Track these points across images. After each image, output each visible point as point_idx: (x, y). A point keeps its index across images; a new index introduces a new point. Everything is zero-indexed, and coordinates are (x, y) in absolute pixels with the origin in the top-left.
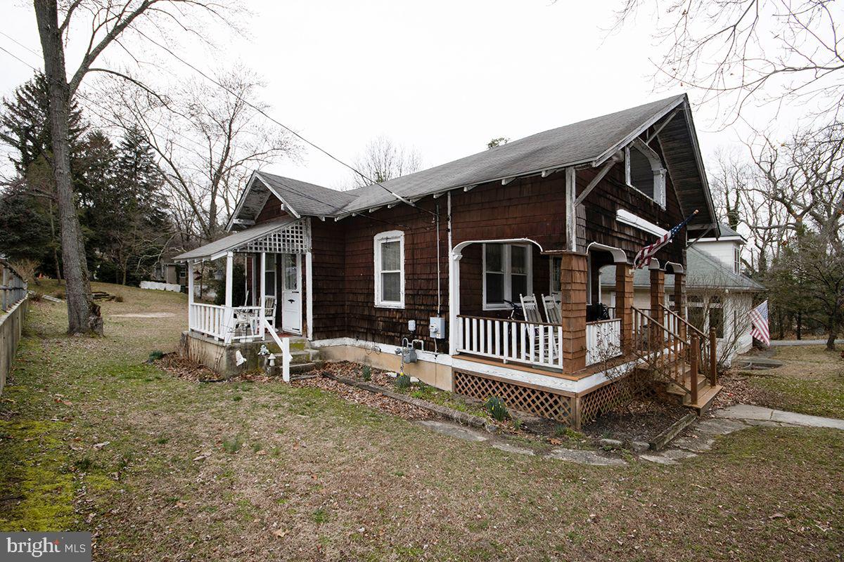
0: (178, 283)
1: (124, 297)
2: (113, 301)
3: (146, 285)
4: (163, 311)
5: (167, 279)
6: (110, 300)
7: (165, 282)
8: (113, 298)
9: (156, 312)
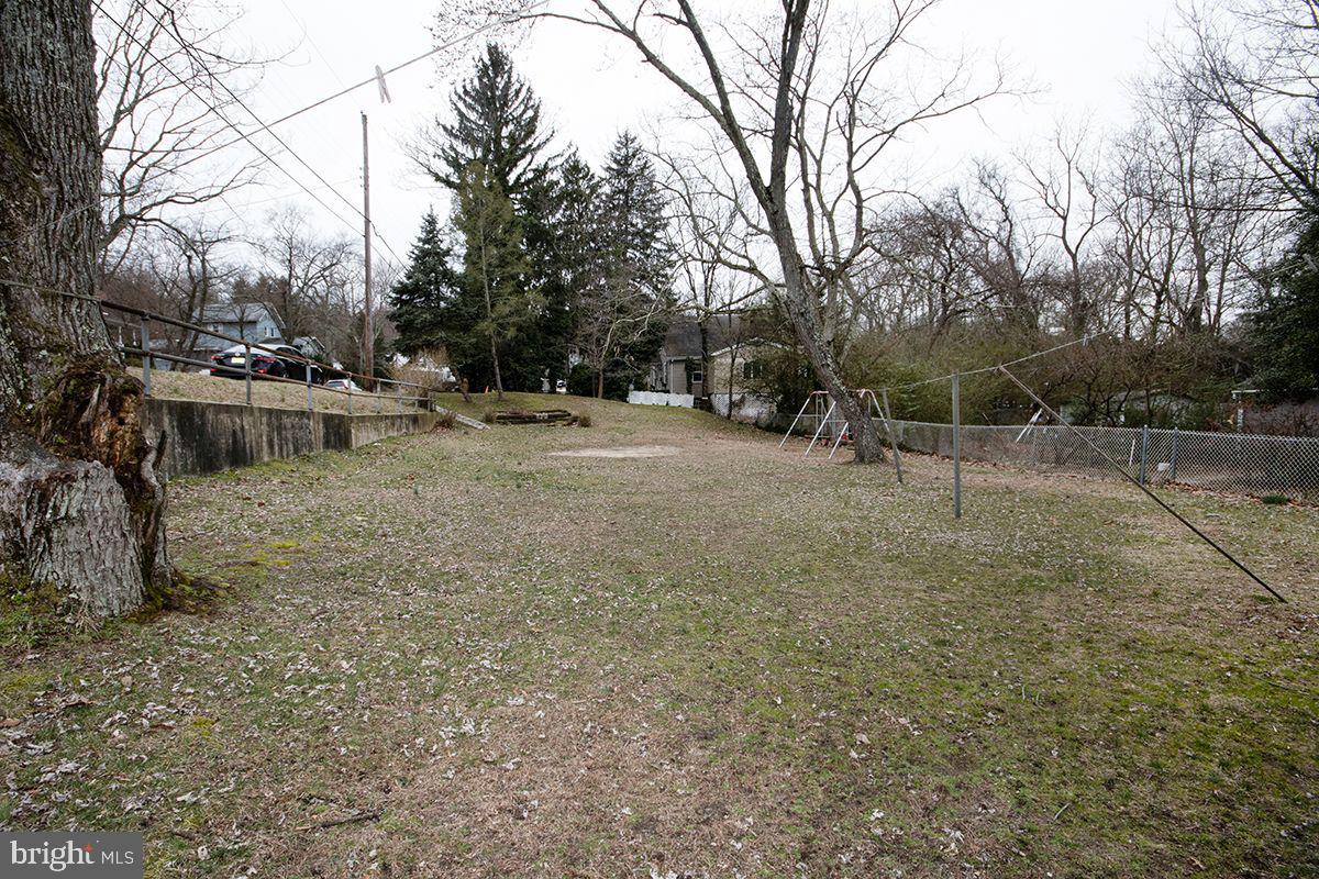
0: (689, 392)
1: (593, 418)
2: (575, 426)
3: (637, 397)
4: (655, 442)
5: (671, 386)
6: (569, 424)
7: (668, 392)
8: (575, 419)
9: (641, 444)
